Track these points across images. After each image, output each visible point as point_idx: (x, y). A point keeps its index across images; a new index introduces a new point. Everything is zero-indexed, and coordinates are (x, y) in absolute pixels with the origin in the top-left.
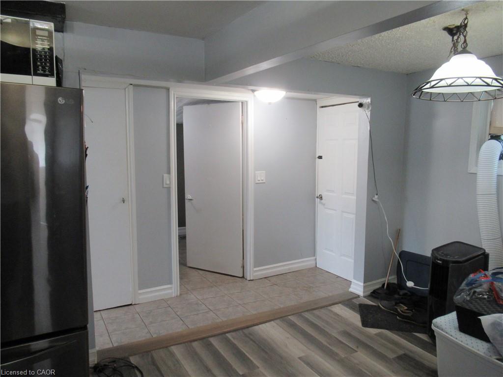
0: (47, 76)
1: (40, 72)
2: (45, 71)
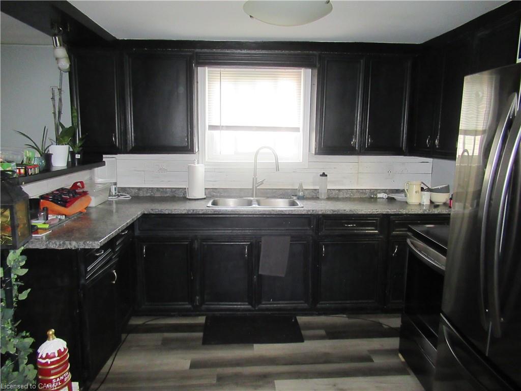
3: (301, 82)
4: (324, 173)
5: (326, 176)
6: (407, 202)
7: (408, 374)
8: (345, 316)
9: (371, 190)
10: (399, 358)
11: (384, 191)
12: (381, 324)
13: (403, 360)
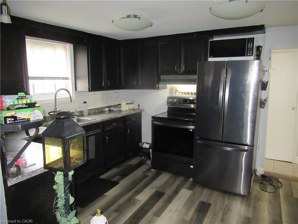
0: (251, 56)
1: (249, 55)
2: (250, 54)
3: (67, 52)
4: (85, 102)
5: (86, 103)
6: (121, 110)
7: (162, 173)
8: (115, 168)
9: (101, 107)
10: (153, 171)
11: (106, 107)
12: (131, 165)
13: (154, 170)
